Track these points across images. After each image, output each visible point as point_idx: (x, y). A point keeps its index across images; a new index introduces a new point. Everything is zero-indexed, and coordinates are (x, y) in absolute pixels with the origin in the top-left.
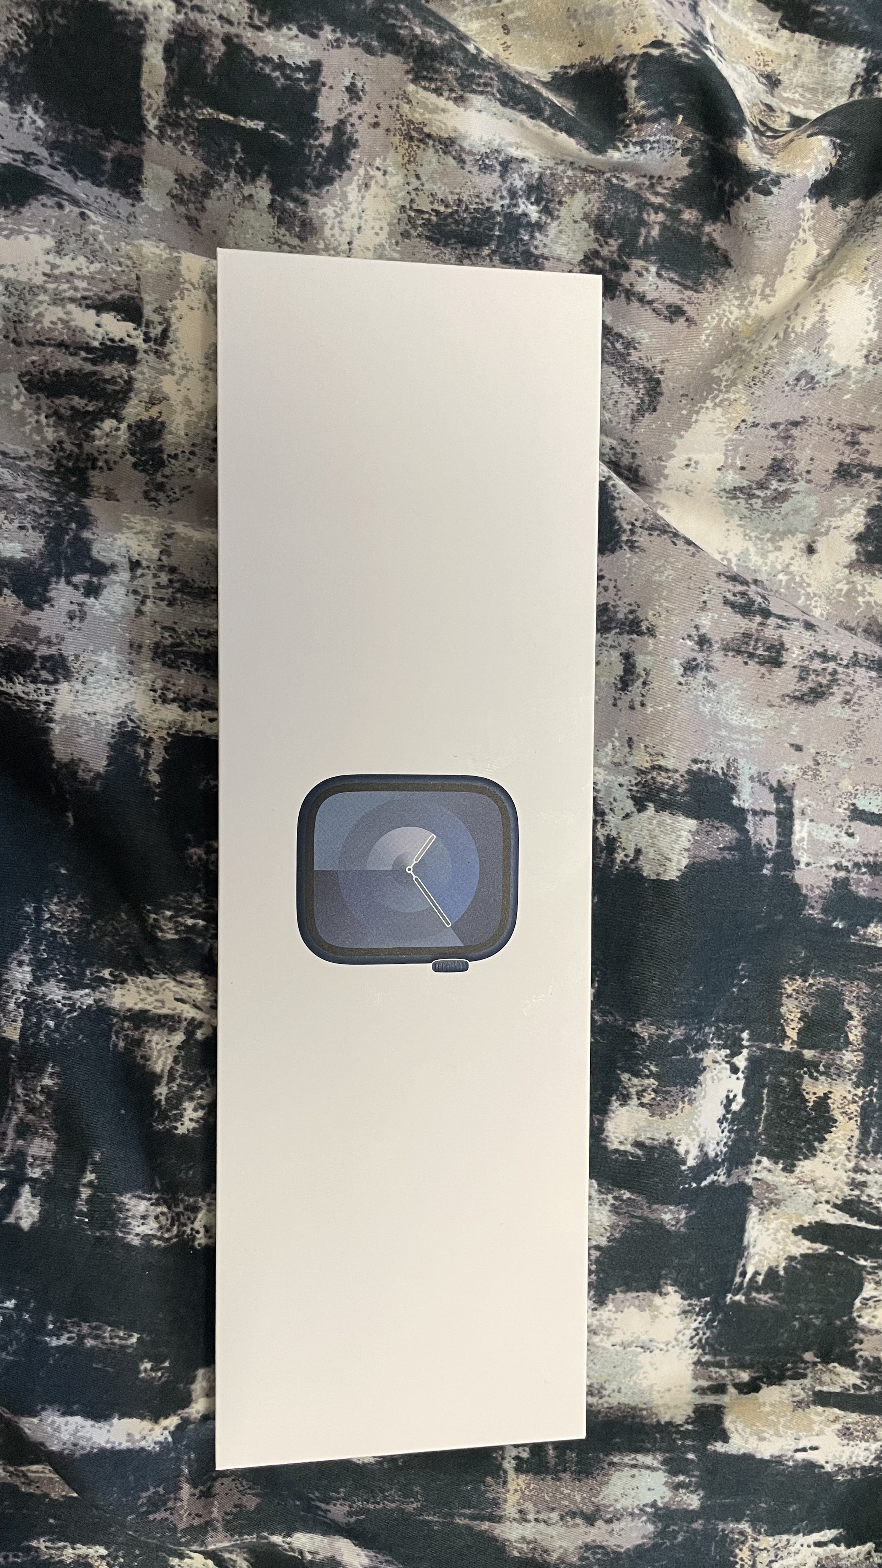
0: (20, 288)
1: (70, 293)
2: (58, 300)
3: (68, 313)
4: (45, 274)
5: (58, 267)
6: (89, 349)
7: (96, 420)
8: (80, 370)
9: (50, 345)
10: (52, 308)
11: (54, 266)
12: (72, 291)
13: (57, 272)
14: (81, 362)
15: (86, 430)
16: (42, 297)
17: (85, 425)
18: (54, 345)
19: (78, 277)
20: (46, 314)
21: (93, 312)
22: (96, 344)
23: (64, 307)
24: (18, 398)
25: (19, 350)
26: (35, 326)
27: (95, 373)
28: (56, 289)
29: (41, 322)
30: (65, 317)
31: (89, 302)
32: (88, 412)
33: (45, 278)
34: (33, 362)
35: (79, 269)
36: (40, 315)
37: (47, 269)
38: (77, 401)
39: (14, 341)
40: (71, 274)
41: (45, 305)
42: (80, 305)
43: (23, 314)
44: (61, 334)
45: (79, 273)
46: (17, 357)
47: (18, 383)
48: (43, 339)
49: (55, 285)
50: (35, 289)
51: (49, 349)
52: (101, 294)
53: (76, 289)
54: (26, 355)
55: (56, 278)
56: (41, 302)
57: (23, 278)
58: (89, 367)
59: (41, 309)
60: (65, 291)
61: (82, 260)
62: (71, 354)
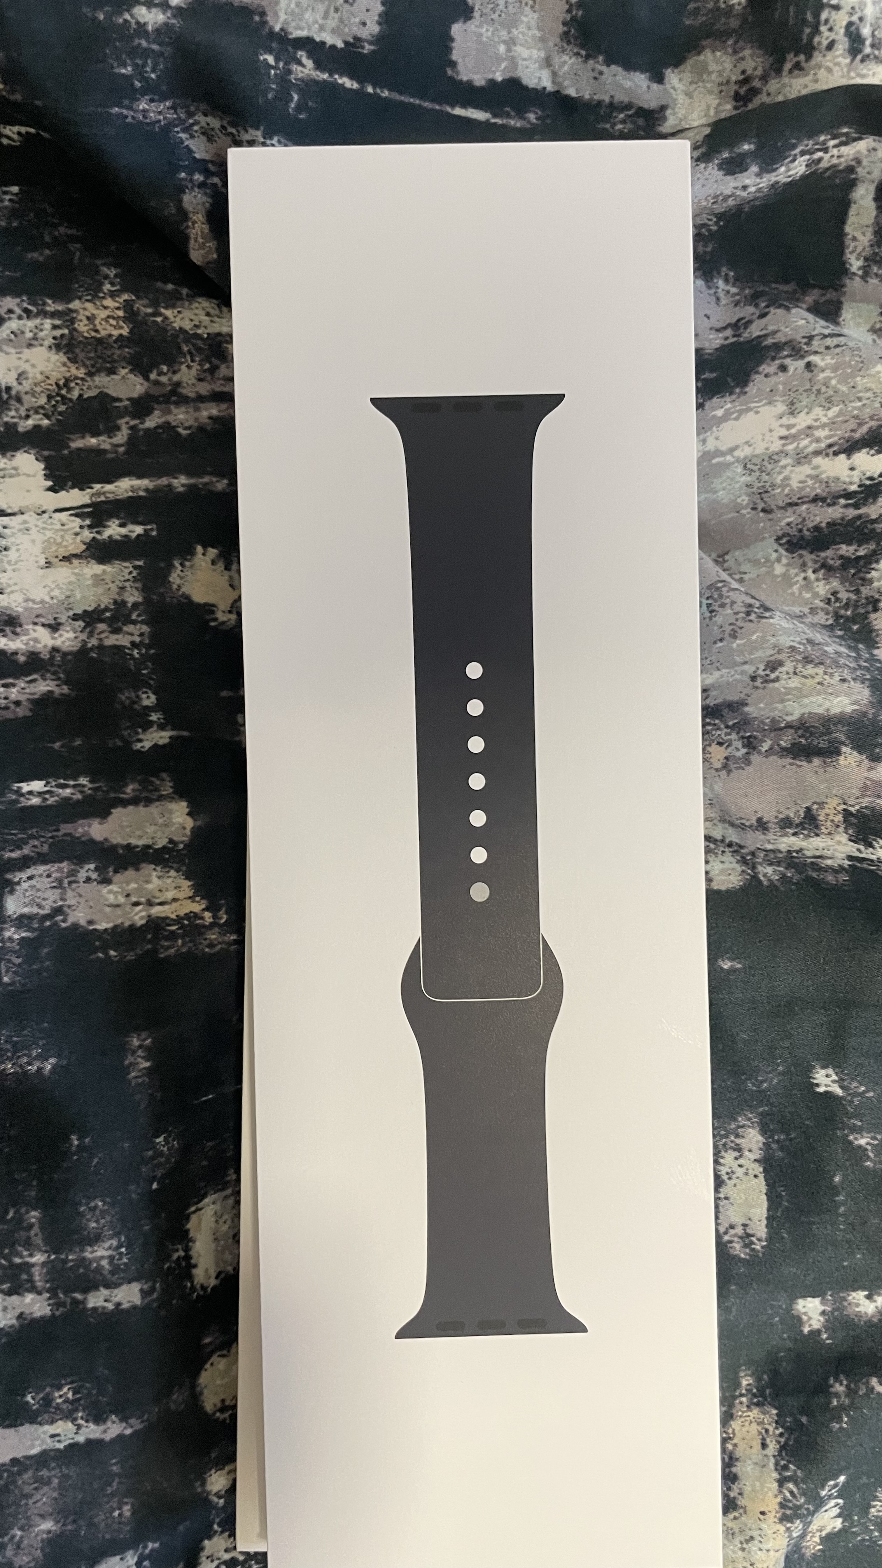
0: (758, 461)
1: (814, 447)
2: (801, 458)
3: (816, 468)
4: (782, 438)
5: (794, 426)
6: (848, 495)
7: (870, 563)
8: (842, 519)
9: (803, 503)
10: (798, 469)
11: (789, 427)
12: (814, 445)
13: (793, 431)
14: (841, 510)
15: (862, 575)
16: (783, 462)
17: (860, 571)
18: (809, 502)
19: (817, 428)
20: (793, 475)
21: (843, 457)
22: (854, 488)
23: (809, 463)
24: (779, 560)
25: (770, 516)
26: (783, 490)
27: (860, 517)
28: (797, 447)
29: (788, 485)
30: (813, 472)
31: (835, 448)
32: (859, 558)
33: (783, 442)
34: (788, 524)
35: (816, 420)
36: (787, 478)
37: (784, 432)
38: (846, 550)
39: (764, 510)
40: (809, 428)
41: (789, 468)
42: (827, 455)
43: (768, 484)
44: (813, 489)
45: (818, 424)
46: (769, 524)
47: (776, 546)
48: (795, 499)
49: (795, 444)
50: (775, 457)
51: (804, 507)
52: (847, 435)
53: (818, 440)
54: (780, 520)
55: (795, 437)
56: (785, 467)
57: (760, 449)
58: (852, 513)
59: (786, 472)
60: (806, 447)
61: (818, 411)
62: (829, 505)
